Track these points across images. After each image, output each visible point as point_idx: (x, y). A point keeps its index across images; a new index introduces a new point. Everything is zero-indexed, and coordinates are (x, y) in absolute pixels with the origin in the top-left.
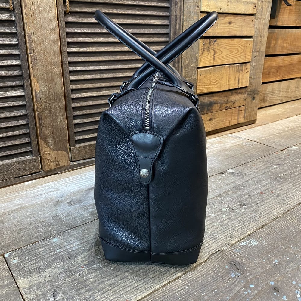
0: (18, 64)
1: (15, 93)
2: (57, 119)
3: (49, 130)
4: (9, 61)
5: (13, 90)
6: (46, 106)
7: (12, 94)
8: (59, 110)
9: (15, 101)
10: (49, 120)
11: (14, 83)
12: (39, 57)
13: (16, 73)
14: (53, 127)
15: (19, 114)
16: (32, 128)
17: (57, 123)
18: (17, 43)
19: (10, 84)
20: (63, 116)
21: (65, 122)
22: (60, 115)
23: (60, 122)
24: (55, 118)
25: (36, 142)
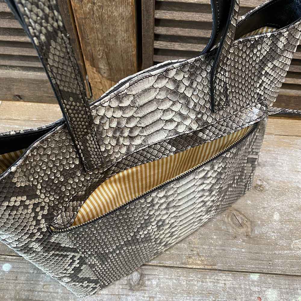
2: (115, 36)
3: (99, 50)
6: (93, 12)
8: (120, 21)
10: (99, 35)
14: (107, 47)
17: (116, 42)
20: (128, 33)
21: (131, 43)
22: (123, 29)
23: (122, 41)
24: (111, 33)
25: (80, 62)
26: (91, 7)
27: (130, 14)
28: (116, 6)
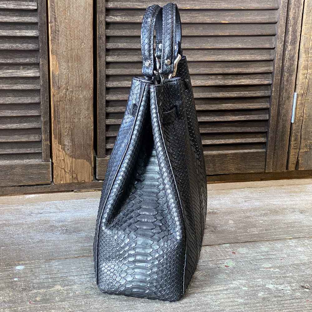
0: (35, 35)
1: (28, 73)
2: (79, 114)
3: (66, 128)
4: (24, 31)
5: (26, 69)
6: (66, 95)
7: (23, 74)
8: (83, 101)
9: (26, 84)
10: (68, 114)
11: (27, 60)
12: (62, 28)
13: (31, 46)
14: (73, 124)
15: (30, 101)
16: (45, 122)
17: (80, 119)
18: (36, 8)
19: (22, 61)
20: (88, 111)
21: (90, 119)
22: (85, 108)
23: (84, 118)
24: (77, 112)
25: (49, 142)
26: (65, 92)
27: (91, 96)
28: (82, 91)
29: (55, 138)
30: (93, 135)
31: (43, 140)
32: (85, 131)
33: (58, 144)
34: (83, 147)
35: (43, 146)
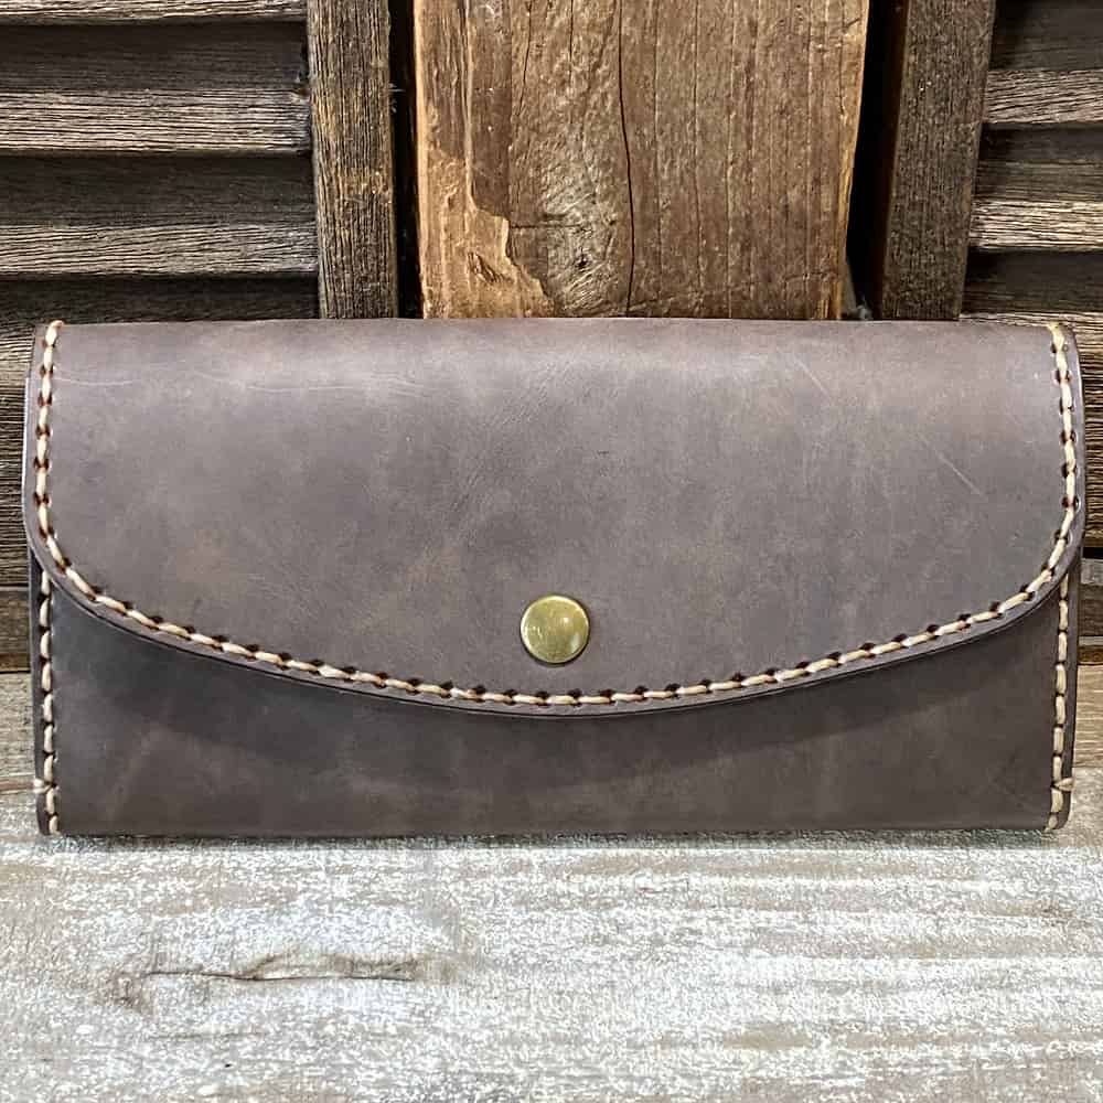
25: (381, 184)
29: (449, 141)
30: (851, 120)
31: (318, 155)
32: (770, 70)
33: (478, 202)
34: (734, 249)
35: (320, 217)
